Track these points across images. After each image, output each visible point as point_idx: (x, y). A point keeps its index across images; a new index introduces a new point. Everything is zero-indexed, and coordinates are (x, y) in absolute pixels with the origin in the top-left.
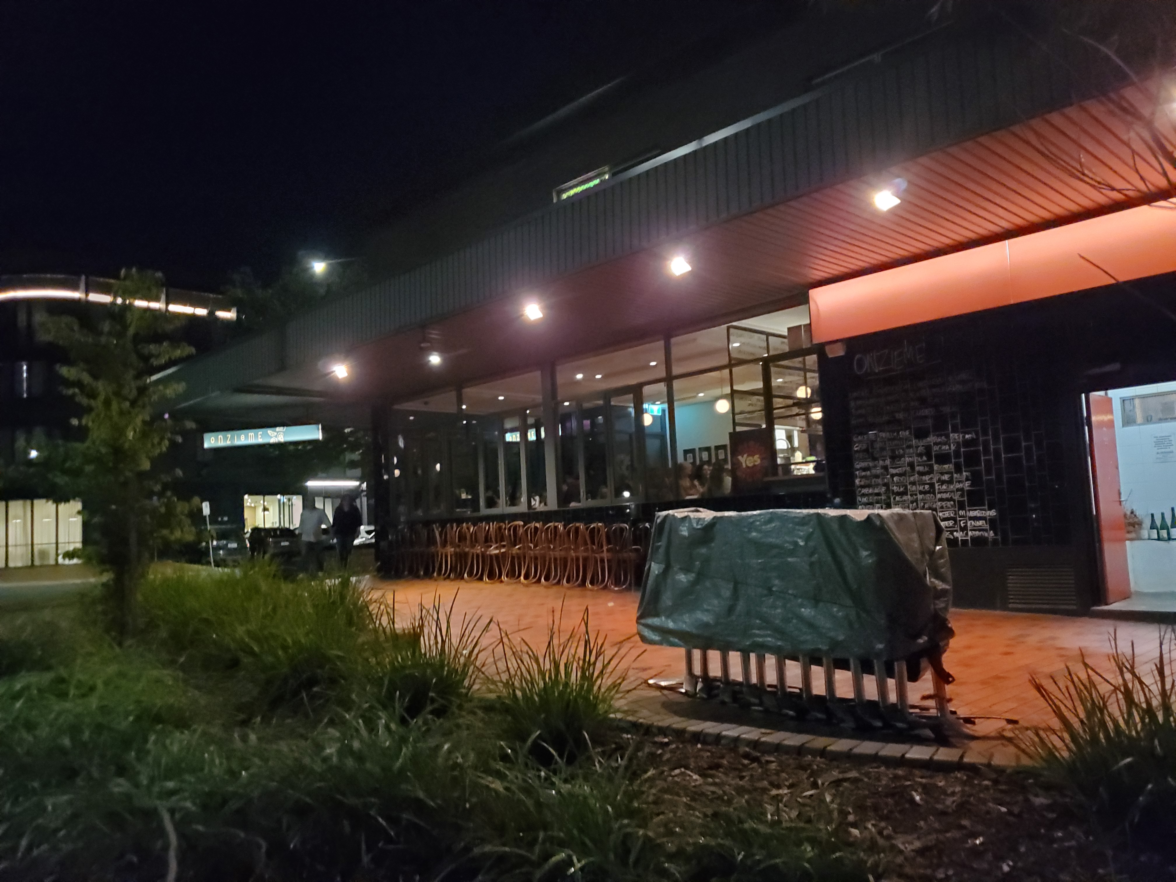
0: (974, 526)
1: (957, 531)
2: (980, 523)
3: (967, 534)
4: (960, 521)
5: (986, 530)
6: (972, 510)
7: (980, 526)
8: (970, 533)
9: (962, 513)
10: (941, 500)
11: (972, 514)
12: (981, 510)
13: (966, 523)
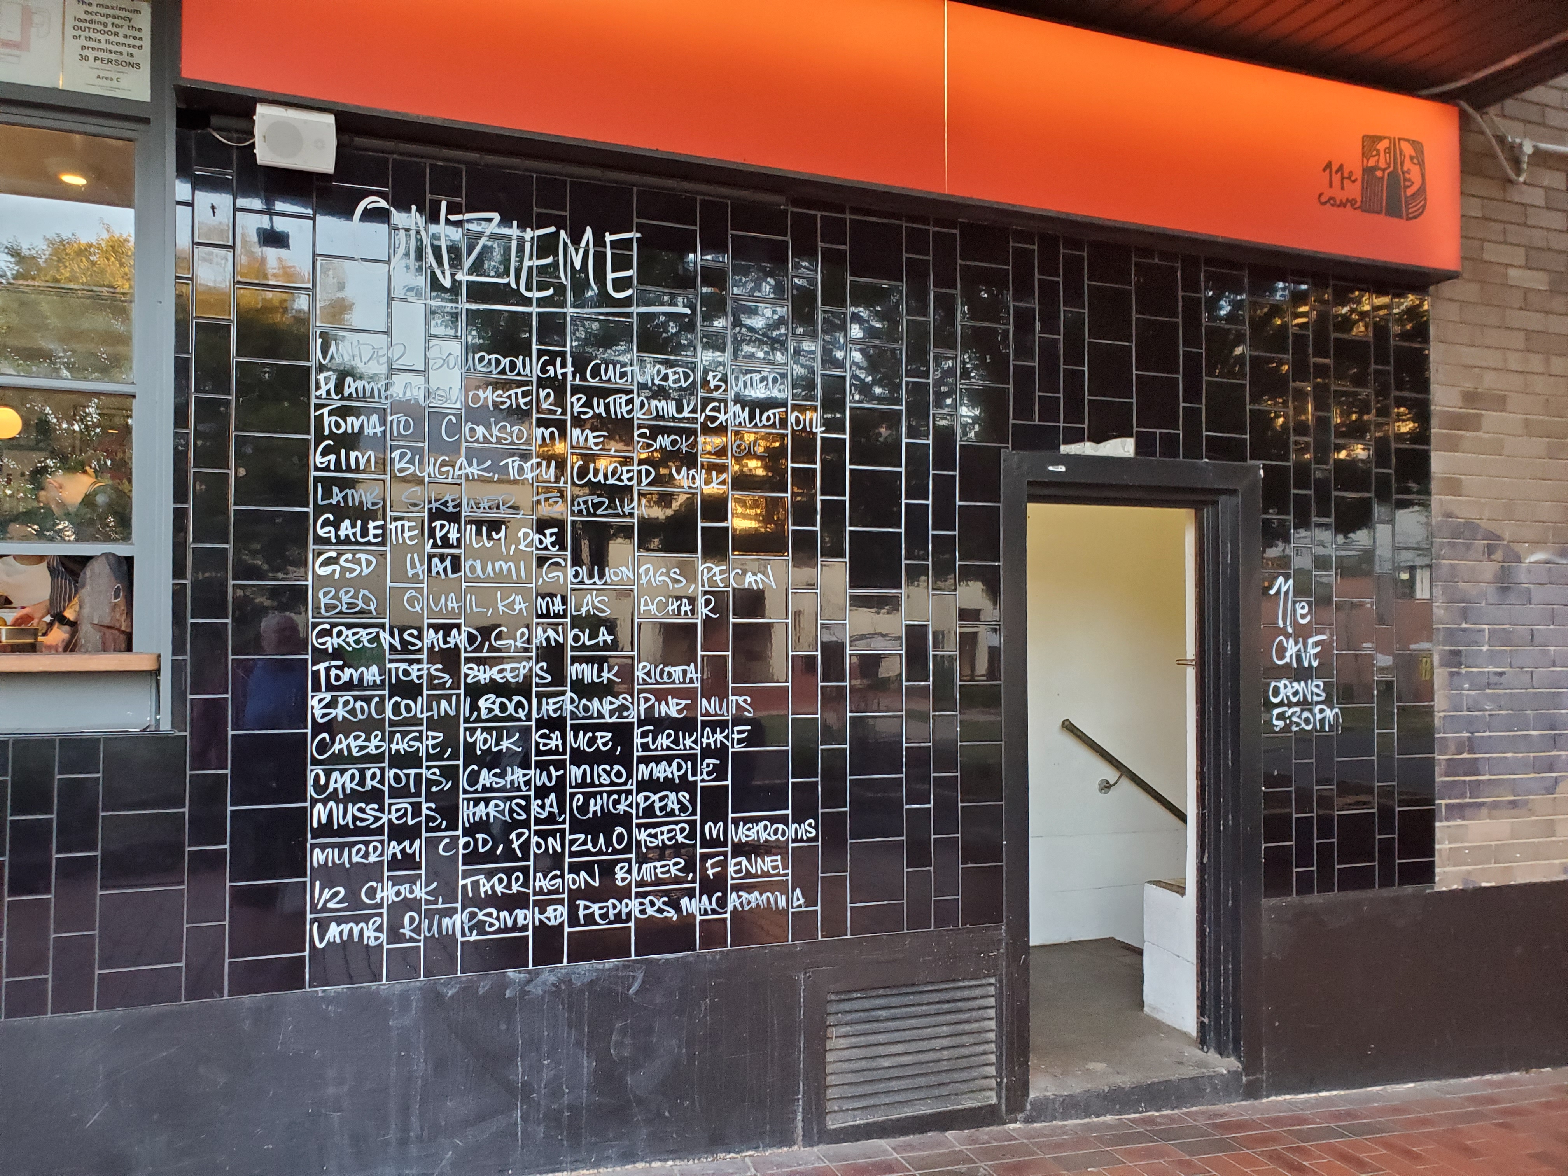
0: (749, 875)
1: (691, 893)
2: (767, 864)
3: (722, 903)
4: (705, 857)
5: (781, 887)
6: (746, 821)
7: (766, 874)
8: (733, 900)
9: (713, 829)
10: (650, 785)
11: (744, 834)
12: (773, 820)
13: (724, 864)
